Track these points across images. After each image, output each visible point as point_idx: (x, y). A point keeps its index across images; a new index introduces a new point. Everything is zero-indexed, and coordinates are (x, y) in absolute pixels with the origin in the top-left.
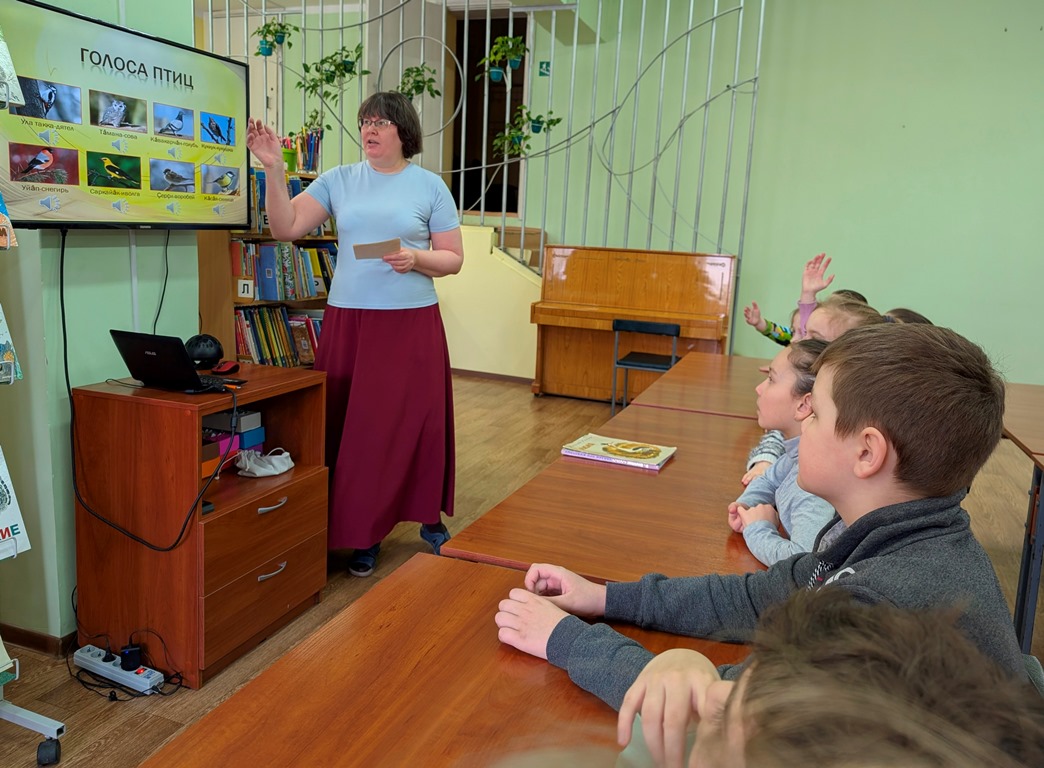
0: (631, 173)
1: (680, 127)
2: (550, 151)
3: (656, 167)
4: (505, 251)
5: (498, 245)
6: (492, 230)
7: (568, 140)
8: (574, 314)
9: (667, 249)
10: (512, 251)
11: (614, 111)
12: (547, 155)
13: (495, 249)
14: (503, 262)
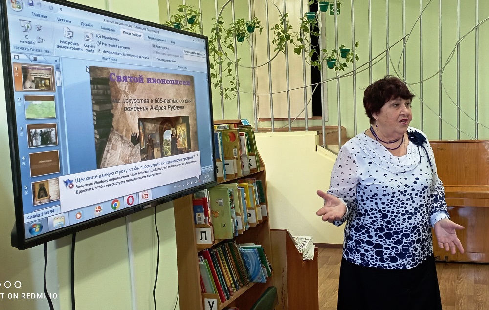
0: (421, 82)
1: (457, 46)
2: (356, 71)
3: (440, 77)
4: (326, 148)
5: (320, 144)
6: (316, 132)
7: (370, 62)
9: (455, 139)
10: (330, 147)
11: (404, 38)
12: (354, 75)
13: (319, 148)
14: (326, 157)
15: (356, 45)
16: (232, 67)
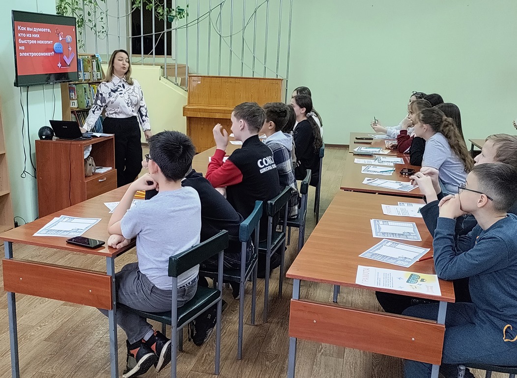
0: (231, 36)
1: (255, 12)
2: (189, 25)
3: (243, 33)
4: (167, 78)
5: (163, 76)
6: (160, 67)
7: (198, 19)
8: (205, 111)
9: (251, 77)
10: (169, 77)
11: (221, 4)
12: (187, 27)
13: (162, 78)
14: (166, 85)
15: (188, 6)
16: (104, 16)
